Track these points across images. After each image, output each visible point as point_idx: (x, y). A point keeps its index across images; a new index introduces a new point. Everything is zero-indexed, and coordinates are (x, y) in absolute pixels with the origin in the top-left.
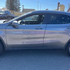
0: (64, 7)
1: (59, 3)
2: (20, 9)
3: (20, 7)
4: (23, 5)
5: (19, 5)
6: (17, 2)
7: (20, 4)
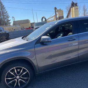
0: (62, 11)
1: (56, 8)
2: (10, 22)
3: (9, 19)
4: (13, 17)
5: (8, 17)
6: (4, 14)
7: (8, 15)
